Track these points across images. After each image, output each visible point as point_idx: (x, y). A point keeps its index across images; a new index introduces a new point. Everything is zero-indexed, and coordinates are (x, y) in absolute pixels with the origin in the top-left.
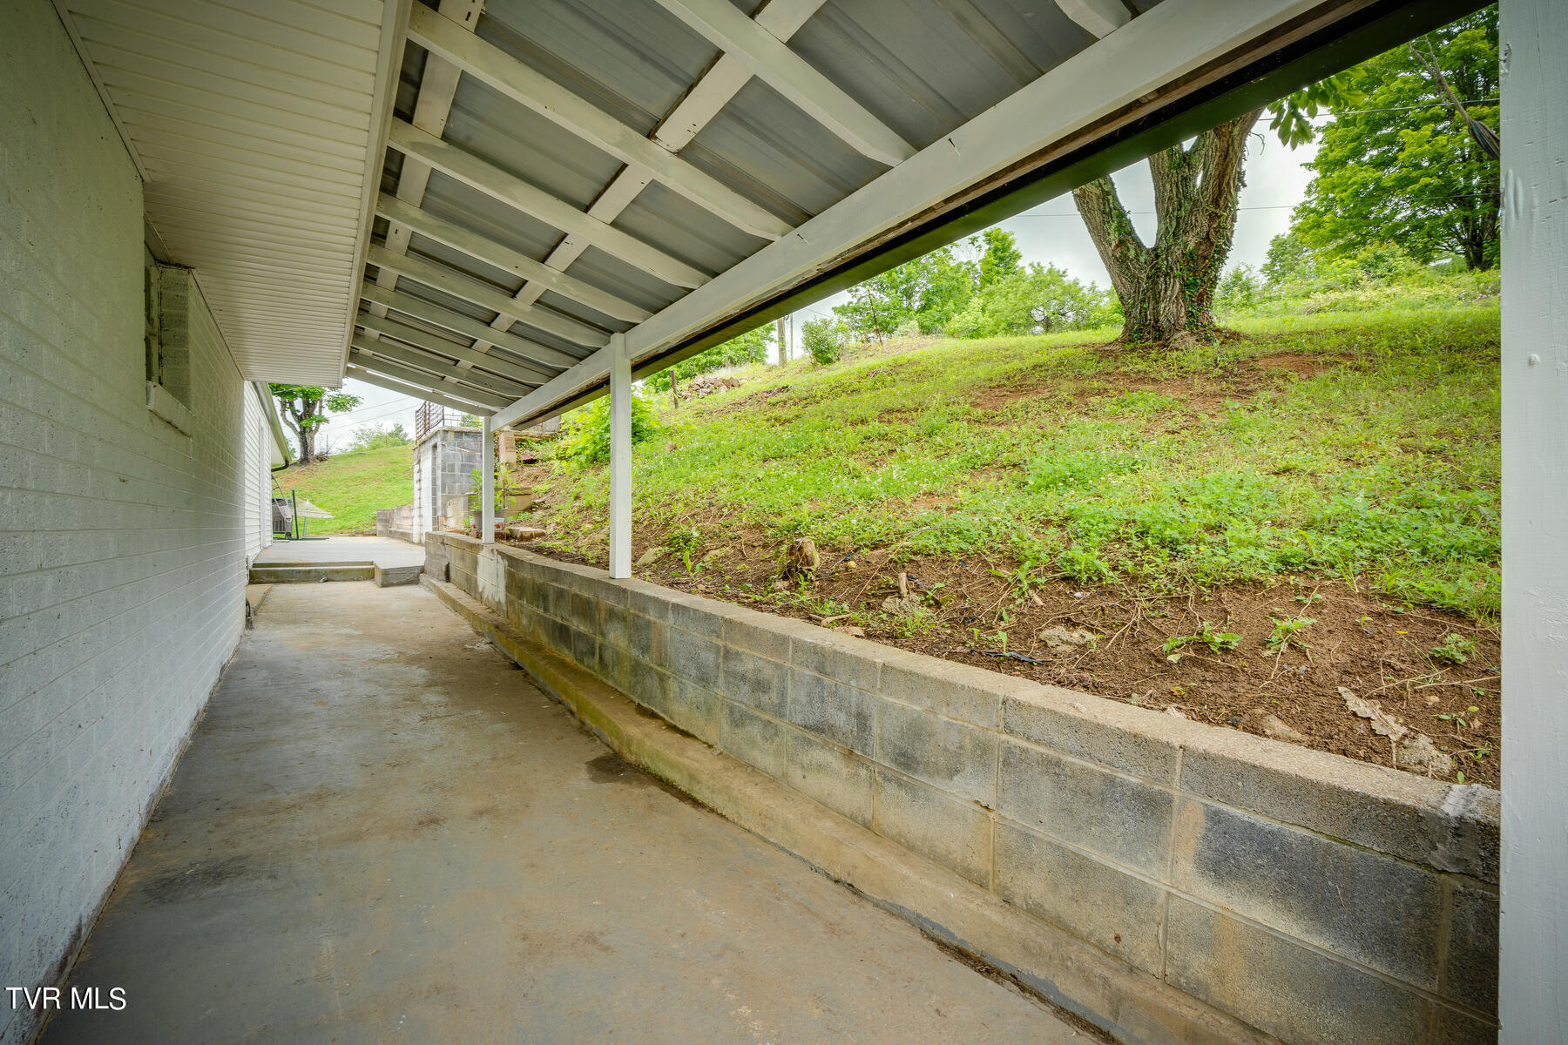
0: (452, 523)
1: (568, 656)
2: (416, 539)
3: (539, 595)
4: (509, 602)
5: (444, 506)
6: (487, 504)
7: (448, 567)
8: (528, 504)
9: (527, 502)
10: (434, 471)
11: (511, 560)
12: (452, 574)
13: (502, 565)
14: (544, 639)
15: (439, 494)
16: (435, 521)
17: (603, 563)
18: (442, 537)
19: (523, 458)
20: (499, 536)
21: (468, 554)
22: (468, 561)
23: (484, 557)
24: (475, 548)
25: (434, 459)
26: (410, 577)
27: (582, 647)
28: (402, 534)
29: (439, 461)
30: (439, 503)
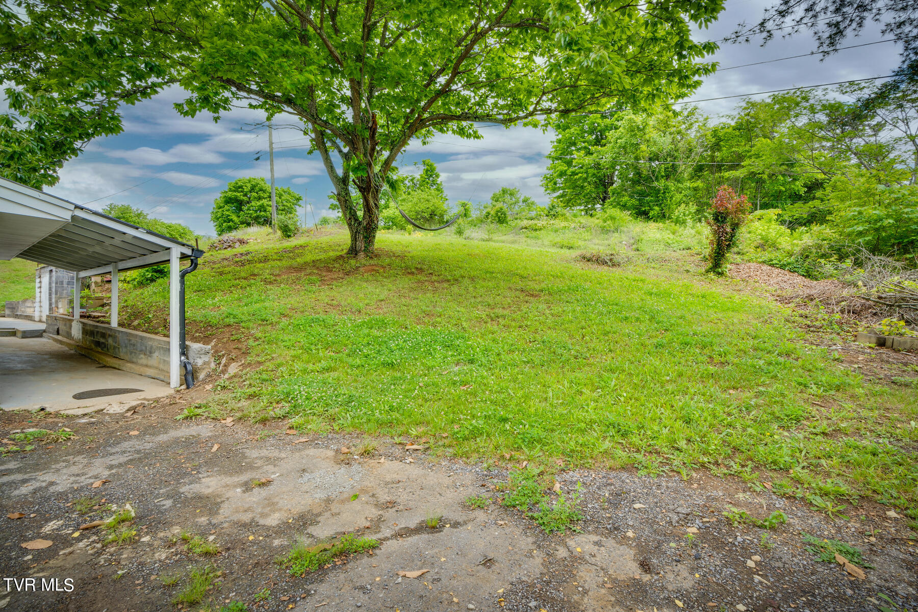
0: (61, 311)
1: (99, 349)
2: (37, 319)
3: (92, 333)
4: (83, 338)
5: (57, 302)
6: (76, 304)
7: (58, 329)
8: (102, 304)
9: (101, 302)
10: (50, 284)
11: (84, 324)
12: (60, 332)
13: (81, 326)
14: (93, 346)
15: (54, 296)
16: (51, 309)
17: (109, 323)
18: (56, 317)
19: (105, 279)
20: (81, 317)
21: (68, 323)
22: (68, 325)
23: (74, 324)
24: (71, 321)
25: (50, 277)
26: (39, 334)
27: (103, 346)
28: (26, 316)
29: (54, 279)
30: (53, 300)
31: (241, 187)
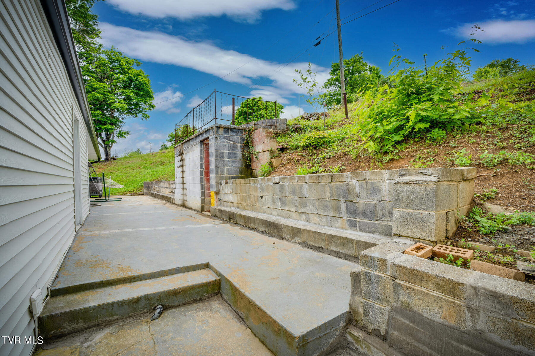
2: (178, 202)
5: (218, 184)
15: (213, 175)
28: (163, 196)
29: (212, 150)
30: (213, 182)
31: (249, 104)
